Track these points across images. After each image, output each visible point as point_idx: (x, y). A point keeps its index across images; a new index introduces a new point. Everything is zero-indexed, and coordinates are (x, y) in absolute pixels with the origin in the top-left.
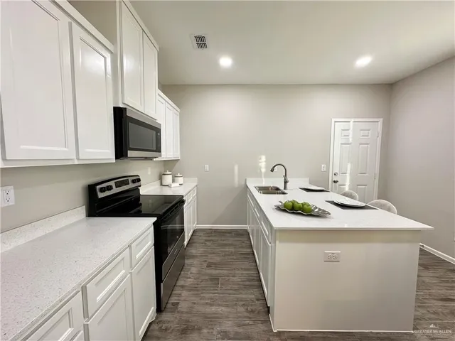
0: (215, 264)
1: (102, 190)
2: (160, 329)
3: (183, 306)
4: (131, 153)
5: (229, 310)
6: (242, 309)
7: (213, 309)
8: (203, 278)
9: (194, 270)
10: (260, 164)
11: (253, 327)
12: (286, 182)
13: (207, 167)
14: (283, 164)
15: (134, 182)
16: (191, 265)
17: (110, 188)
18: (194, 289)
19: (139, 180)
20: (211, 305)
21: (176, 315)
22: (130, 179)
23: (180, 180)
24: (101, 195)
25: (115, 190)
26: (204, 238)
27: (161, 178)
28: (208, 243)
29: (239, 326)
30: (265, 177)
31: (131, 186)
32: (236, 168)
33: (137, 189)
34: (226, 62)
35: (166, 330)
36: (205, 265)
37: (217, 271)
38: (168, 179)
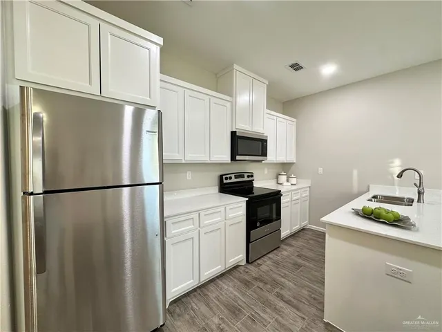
0: (305, 256)
1: (226, 179)
2: (244, 271)
3: (264, 268)
4: (238, 158)
5: (295, 287)
6: (305, 292)
7: (283, 280)
8: (289, 261)
9: (285, 253)
10: (391, 169)
11: (306, 306)
12: (420, 193)
13: (321, 170)
14: (418, 169)
15: (248, 176)
16: (286, 250)
17: (231, 178)
18: (277, 263)
19: (252, 176)
20: (282, 277)
21: (256, 269)
22: (246, 175)
23: (294, 181)
24: (225, 181)
25: (234, 180)
26: (311, 237)
27: (277, 178)
28: (311, 242)
29: (294, 298)
30: (399, 185)
31: (246, 179)
32: (355, 173)
33: (251, 182)
34: (329, 70)
35: (247, 272)
36: (297, 254)
37: (303, 262)
38: (283, 178)
